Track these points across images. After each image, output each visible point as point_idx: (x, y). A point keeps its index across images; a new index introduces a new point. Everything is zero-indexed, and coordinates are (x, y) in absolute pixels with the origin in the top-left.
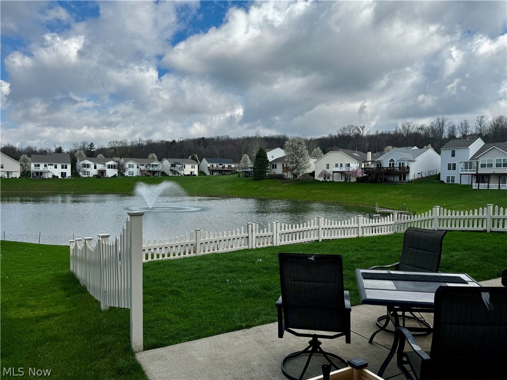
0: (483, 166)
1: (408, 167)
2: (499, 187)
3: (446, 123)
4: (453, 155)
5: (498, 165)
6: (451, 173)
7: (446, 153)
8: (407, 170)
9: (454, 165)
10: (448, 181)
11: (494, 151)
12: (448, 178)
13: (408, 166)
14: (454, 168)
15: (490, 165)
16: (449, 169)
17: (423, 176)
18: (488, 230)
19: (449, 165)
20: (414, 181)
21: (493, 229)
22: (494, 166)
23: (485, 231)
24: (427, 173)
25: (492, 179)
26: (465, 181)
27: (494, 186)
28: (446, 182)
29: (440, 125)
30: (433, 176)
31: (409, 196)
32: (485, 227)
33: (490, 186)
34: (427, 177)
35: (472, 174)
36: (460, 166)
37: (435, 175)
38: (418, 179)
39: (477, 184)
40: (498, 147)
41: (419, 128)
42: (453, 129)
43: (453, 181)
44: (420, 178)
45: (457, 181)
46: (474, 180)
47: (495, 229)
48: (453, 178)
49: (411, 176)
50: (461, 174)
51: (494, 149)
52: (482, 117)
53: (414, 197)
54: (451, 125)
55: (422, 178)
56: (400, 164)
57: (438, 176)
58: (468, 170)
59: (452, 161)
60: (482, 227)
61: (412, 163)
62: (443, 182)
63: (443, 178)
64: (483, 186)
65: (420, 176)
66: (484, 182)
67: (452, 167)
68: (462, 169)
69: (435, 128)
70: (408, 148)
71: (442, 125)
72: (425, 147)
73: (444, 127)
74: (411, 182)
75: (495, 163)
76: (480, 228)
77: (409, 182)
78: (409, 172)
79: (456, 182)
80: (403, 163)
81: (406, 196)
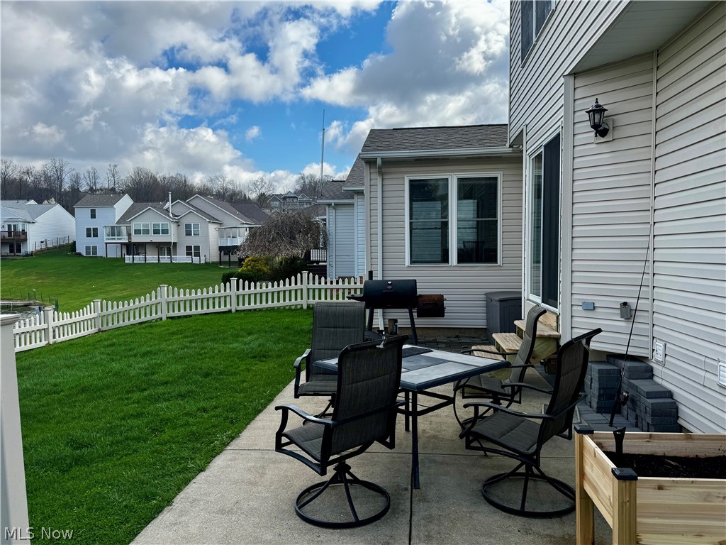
0: (138, 232)
1: (24, 233)
2: (159, 260)
3: (66, 169)
4: (93, 216)
5: (156, 232)
6: (92, 242)
7: (83, 213)
8: (22, 237)
9: (95, 230)
10: (88, 252)
11: (150, 213)
12: (88, 248)
13: (23, 230)
14: (96, 235)
15: (147, 232)
16: (89, 235)
17: (50, 246)
18: (233, 310)
19: (88, 230)
20: (35, 254)
21: (239, 308)
22: (151, 232)
23: (230, 311)
24: (55, 241)
25: (149, 250)
26: (114, 253)
27: (152, 258)
28: (85, 255)
29: (57, 171)
30: (64, 246)
31: (33, 278)
32: (228, 306)
33: (147, 259)
34: (55, 247)
35: (122, 244)
36: (103, 233)
37: (67, 245)
38: (42, 250)
39: (131, 257)
40: (154, 208)
41: (24, 173)
42: (77, 180)
43: (95, 252)
44: (44, 250)
45: (101, 253)
46: (125, 251)
47: (241, 307)
48: (95, 248)
49: (31, 246)
50: (106, 243)
51: (149, 211)
52: (116, 166)
53: (42, 279)
54: (74, 172)
55: (48, 249)
56: (9, 226)
57: (73, 246)
58: (116, 237)
59: (92, 224)
60: (225, 306)
61: (31, 225)
62: (80, 254)
63: (80, 249)
64: (139, 259)
65: (43, 247)
66: (138, 254)
67: (91, 233)
68: (109, 236)
69: (49, 174)
70: (21, 201)
71: (60, 171)
72: (46, 202)
73: (64, 175)
74: (32, 255)
75: (153, 229)
76: (223, 309)
77: (27, 255)
78: (26, 240)
79: (99, 254)
80: (15, 226)
81: (27, 278)
